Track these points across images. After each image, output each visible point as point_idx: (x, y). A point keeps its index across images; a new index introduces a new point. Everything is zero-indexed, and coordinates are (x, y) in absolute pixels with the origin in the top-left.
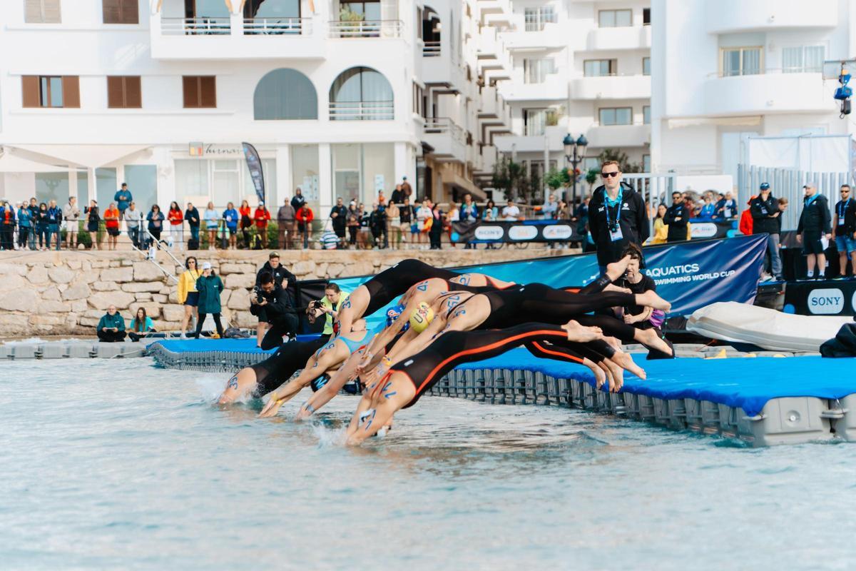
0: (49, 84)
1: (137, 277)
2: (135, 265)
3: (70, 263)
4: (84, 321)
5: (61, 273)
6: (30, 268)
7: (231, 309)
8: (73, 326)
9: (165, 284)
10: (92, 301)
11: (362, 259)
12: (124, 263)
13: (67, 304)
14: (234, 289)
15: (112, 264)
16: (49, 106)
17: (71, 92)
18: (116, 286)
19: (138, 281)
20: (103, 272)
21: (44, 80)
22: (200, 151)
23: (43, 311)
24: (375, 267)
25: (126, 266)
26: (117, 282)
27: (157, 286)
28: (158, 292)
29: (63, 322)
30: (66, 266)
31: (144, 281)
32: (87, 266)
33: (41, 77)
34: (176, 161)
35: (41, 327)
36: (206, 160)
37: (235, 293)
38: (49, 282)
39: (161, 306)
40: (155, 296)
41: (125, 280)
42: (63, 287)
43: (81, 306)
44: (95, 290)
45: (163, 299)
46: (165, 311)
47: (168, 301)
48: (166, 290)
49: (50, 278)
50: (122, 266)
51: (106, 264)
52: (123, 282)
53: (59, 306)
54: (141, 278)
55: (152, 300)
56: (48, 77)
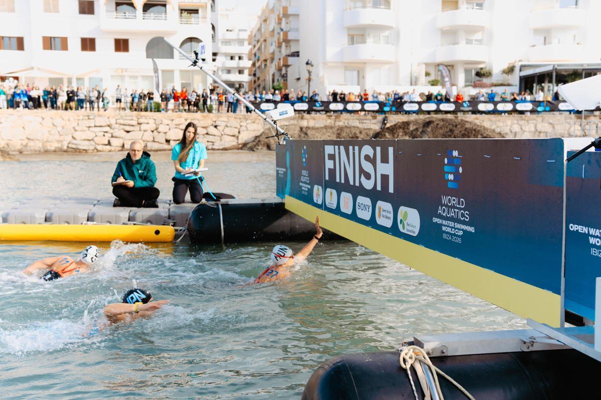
0: (54, 40)
1: (96, 125)
2: (96, 118)
3: (63, 117)
4: (70, 146)
5: (58, 122)
6: (43, 119)
7: (144, 141)
8: (65, 148)
9: (111, 128)
10: (74, 136)
11: (207, 118)
12: (90, 117)
13: (62, 137)
14: (145, 131)
15: (84, 118)
16: (55, 50)
17: (64, 44)
18: (87, 129)
19: (97, 126)
20: (80, 122)
21: (52, 39)
22: (122, 71)
23: (50, 140)
24: (213, 121)
25: (91, 119)
26: (87, 127)
27: (107, 129)
28: (107, 132)
29: (60, 145)
30: (61, 119)
31: (100, 126)
32: (72, 119)
33: (51, 38)
34: (112, 76)
35: (49, 148)
36: (124, 76)
37: (146, 133)
38: (53, 126)
39: (109, 139)
40: (106, 134)
41: (90, 125)
42: (60, 129)
43: (69, 138)
44: (76, 131)
45: (110, 135)
46: (111, 141)
47: (112, 137)
48: (111, 131)
49: (53, 124)
50: (89, 119)
51: (81, 118)
52: (89, 127)
53: (57, 137)
54: (99, 125)
55: (104, 135)
56: (54, 38)
